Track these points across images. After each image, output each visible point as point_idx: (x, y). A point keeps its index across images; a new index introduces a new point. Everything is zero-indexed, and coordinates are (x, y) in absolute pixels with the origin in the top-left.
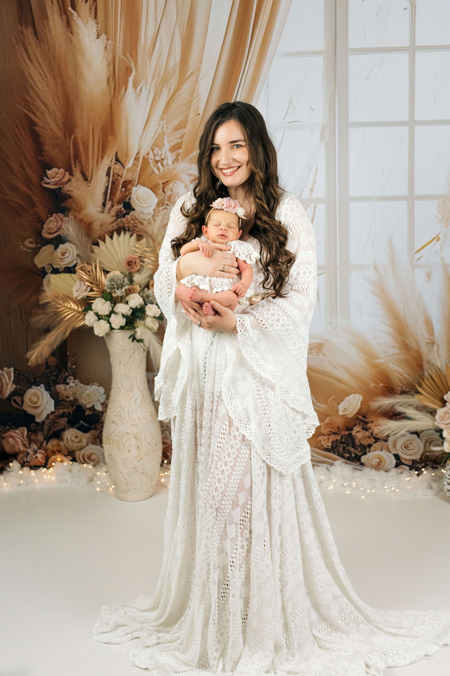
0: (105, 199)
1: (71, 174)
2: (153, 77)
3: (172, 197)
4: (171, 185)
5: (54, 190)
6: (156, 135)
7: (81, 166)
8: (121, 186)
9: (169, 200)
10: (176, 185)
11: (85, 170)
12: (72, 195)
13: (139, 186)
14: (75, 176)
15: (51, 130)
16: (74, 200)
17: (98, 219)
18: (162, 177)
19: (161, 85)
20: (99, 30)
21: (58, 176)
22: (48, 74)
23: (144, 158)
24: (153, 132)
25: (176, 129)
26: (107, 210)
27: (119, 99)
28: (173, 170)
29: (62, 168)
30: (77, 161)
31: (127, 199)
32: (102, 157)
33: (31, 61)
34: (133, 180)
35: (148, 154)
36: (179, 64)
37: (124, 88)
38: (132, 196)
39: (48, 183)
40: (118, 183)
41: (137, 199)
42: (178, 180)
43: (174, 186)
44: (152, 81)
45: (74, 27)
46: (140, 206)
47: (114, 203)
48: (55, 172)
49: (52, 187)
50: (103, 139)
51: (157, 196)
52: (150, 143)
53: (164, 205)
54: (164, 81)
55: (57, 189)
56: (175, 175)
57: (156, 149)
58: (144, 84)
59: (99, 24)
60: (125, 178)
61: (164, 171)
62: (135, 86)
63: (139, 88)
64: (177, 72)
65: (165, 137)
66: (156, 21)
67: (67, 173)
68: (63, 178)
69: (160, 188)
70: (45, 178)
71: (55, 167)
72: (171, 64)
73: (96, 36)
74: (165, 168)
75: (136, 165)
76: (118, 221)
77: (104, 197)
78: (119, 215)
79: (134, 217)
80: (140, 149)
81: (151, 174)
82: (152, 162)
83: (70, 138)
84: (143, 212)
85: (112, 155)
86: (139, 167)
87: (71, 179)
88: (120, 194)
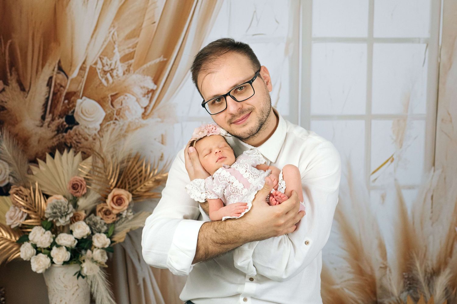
0: (45, 112)
1: (6, 83)
3: (122, 111)
4: (121, 98)
6: (106, 43)
7: (18, 74)
8: (63, 98)
9: (118, 114)
10: (126, 98)
11: (22, 79)
12: (6, 107)
13: (84, 98)
14: (10, 86)
16: (8, 112)
17: (36, 134)
18: (111, 89)
23: (91, 68)
24: (103, 40)
25: (129, 37)
26: (46, 124)
28: (124, 81)
30: (13, 69)
31: (70, 112)
32: (43, 66)
34: (78, 92)
35: (96, 63)
38: (77, 109)
40: (61, 95)
41: (82, 112)
42: (129, 93)
43: (124, 99)
46: (85, 120)
47: (55, 116)
50: (44, 46)
51: (104, 110)
52: (99, 51)
53: (112, 120)
56: (125, 87)
57: (105, 58)
60: (68, 90)
61: (113, 83)
65: (116, 46)
69: (108, 101)
74: (115, 79)
75: (81, 75)
76: (59, 137)
77: (44, 110)
78: (60, 130)
79: (77, 132)
80: (86, 57)
81: (99, 85)
82: (100, 73)
83: (5, 44)
84: (87, 127)
85: (54, 64)
86: (85, 78)
87: (5, 89)
88: (62, 107)
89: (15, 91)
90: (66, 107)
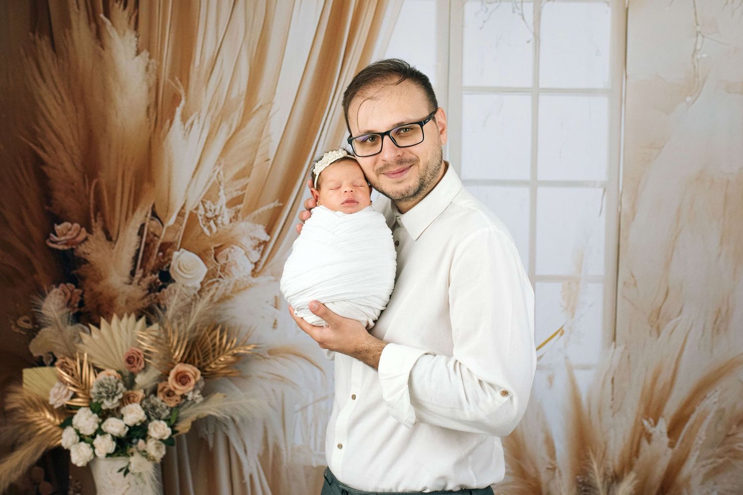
0: (135, 266)
1: (89, 231)
2: (209, 109)
3: (227, 267)
4: (226, 251)
5: (64, 251)
6: (209, 185)
7: (104, 221)
8: (157, 250)
9: (222, 270)
10: (232, 250)
11: (108, 226)
12: (88, 259)
13: (182, 250)
14: (95, 234)
15: (65, 171)
16: (91, 266)
17: (123, 293)
18: (214, 240)
19: (220, 119)
20: (139, 45)
21: (70, 233)
22: (65, 99)
23: (191, 213)
24: (206, 180)
25: (237, 177)
26: (136, 281)
27: (162, 135)
28: (230, 230)
29: (78, 223)
30: (99, 214)
31: (165, 267)
32: (134, 210)
33: (44, 81)
34: (174, 242)
35: (197, 209)
36: (244, 94)
37: (168, 121)
38: (173, 263)
39: (56, 242)
40: (154, 245)
41: (179, 268)
42: (236, 245)
43: (230, 251)
44: (207, 113)
45: (106, 40)
46: (182, 277)
47: (147, 271)
48: (66, 227)
49: (60, 247)
50: (136, 186)
51: (206, 265)
52: (201, 194)
53: (215, 277)
54: (224, 115)
55: (68, 250)
56: (232, 238)
57: (209, 202)
58: (197, 117)
59: (140, 38)
60: (163, 240)
61: (217, 232)
62: (184, 119)
63: (189, 122)
64: (242, 104)
65: (221, 188)
66: (217, 38)
67: (83, 229)
69: (211, 255)
70: (52, 235)
71: (67, 221)
72: (234, 94)
73: (134, 52)
74: (219, 228)
75: (179, 223)
76: (151, 297)
77: (133, 263)
78: (154, 288)
79: (173, 292)
80: (186, 201)
82: (202, 220)
83: (90, 184)
84: (185, 286)
85: (147, 208)
86: (184, 226)
87: (89, 238)
88: (155, 260)
89: (100, 240)
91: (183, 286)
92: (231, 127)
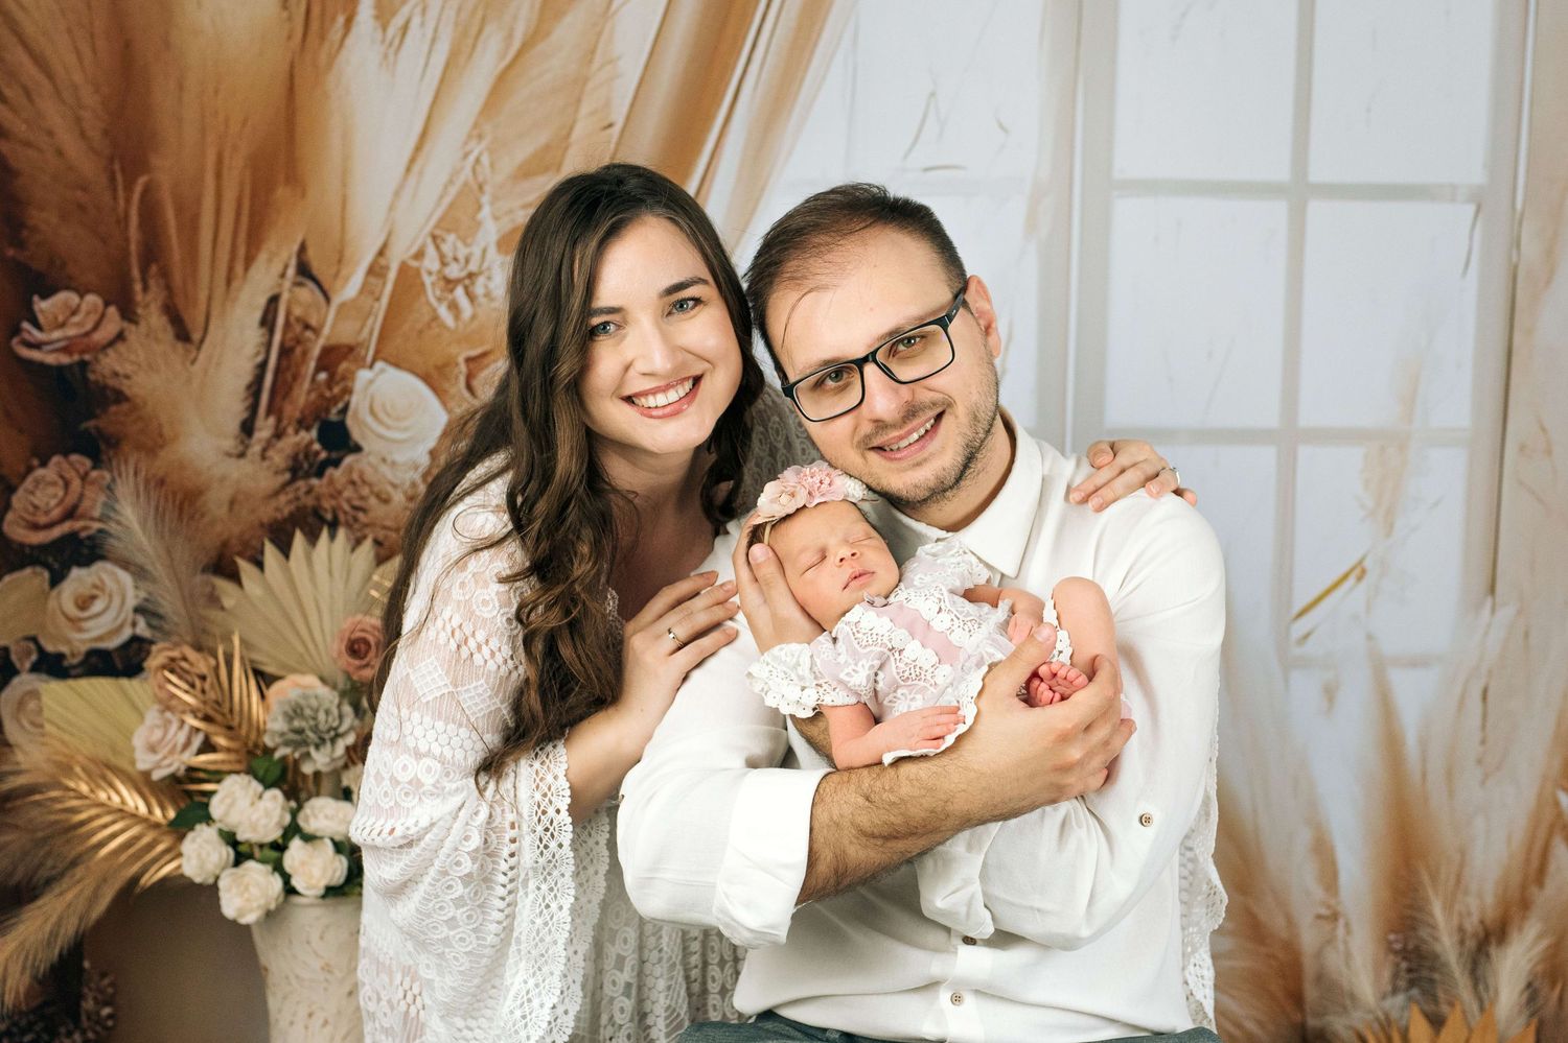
0: (253, 409)
1: (128, 313)
4: (497, 367)
5: (60, 369)
6: (453, 191)
7: (169, 288)
8: (312, 365)
11: (180, 302)
12: (127, 392)
13: (379, 365)
14: (143, 324)
15: (60, 153)
16: (135, 408)
17: (223, 479)
18: (466, 339)
21: (76, 319)
23: (404, 268)
24: (444, 178)
26: (256, 448)
27: (323, 58)
29: (96, 292)
30: (154, 269)
31: (334, 411)
32: (249, 261)
34: (359, 345)
35: (419, 255)
37: (341, 19)
38: (354, 400)
39: (37, 346)
40: (305, 353)
41: (372, 413)
46: (381, 437)
47: (285, 422)
48: (66, 304)
49: (50, 359)
50: (254, 196)
51: (444, 404)
52: (429, 217)
55: (70, 366)
57: (451, 238)
58: (418, 10)
60: (328, 338)
61: (474, 317)
62: (384, 13)
63: (397, 22)
65: (485, 199)
67: (112, 310)
68: (96, 327)
69: (457, 378)
70: (26, 325)
71: (67, 288)
74: (479, 305)
75: (372, 293)
76: (298, 489)
77: (250, 401)
78: (301, 468)
79: (355, 477)
80: (389, 235)
81: (429, 326)
82: (433, 284)
83: (129, 188)
84: (389, 459)
85: (284, 255)
86: (385, 300)
87: (127, 333)
88: (309, 392)
89: (157, 340)
90: (321, 396)
91: (384, 460)
92: (510, 37)
